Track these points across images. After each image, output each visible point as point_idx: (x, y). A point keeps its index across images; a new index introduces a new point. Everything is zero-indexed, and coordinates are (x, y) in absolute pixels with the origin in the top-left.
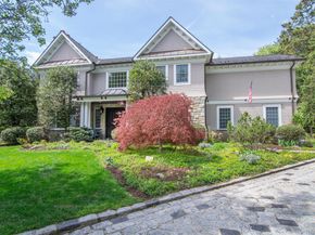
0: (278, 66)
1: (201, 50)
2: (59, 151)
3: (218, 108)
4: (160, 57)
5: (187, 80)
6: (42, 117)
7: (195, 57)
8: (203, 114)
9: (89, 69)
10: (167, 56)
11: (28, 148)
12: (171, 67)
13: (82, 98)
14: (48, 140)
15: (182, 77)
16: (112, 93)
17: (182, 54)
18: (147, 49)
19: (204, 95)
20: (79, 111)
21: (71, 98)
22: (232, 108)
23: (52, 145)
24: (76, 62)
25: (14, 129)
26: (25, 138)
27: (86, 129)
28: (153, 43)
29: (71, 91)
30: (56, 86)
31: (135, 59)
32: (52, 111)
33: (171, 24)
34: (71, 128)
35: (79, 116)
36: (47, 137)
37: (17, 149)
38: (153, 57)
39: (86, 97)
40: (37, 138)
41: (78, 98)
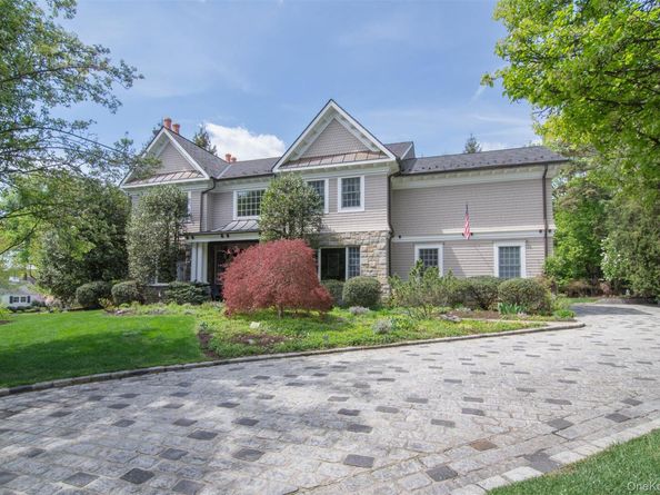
0: (519, 175)
1: (381, 153)
2: (153, 316)
3: (417, 248)
4: (314, 166)
5: (358, 204)
6: (135, 267)
7: (371, 166)
8: (383, 259)
9: (205, 187)
10: (326, 164)
11: (113, 312)
12: (332, 182)
13: (193, 235)
14: (142, 302)
15: (351, 198)
16: (240, 226)
17: (350, 161)
18: (295, 154)
19: (386, 227)
20: (190, 257)
21: (177, 235)
22: (440, 248)
23: (146, 308)
24: (185, 177)
25: (95, 285)
26: (110, 298)
27: (198, 285)
28: (304, 143)
29: (177, 225)
30: (153, 219)
31: (276, 170)
32: (148, 258)
33: (333, 111)
34: (177, 283)
35: (190, 265)
36: (143, 297)
37: (99, 313)
38: (303, 167)
39: (201, 234)
40: (126, 298)
41: (187, 235)
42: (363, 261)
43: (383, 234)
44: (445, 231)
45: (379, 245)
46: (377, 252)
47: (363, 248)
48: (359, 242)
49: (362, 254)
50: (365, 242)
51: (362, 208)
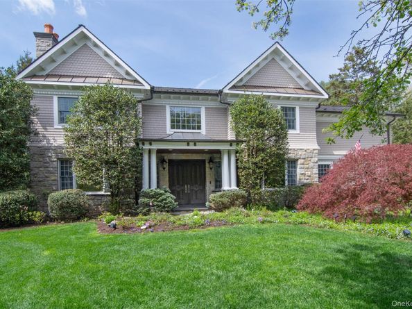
42: (299, 171)
43: (315, 152)
44: (335, 153)
45: (312, 160)
46: (311, 165)
47: (300, 161)
48: (298, 157)
49: (299, 166)
50: (302, 157)
51: (297, 131)
